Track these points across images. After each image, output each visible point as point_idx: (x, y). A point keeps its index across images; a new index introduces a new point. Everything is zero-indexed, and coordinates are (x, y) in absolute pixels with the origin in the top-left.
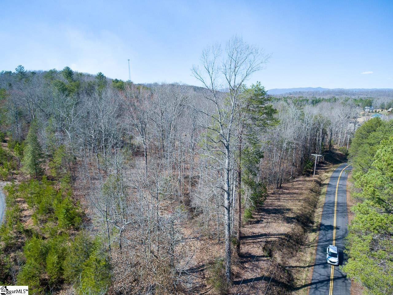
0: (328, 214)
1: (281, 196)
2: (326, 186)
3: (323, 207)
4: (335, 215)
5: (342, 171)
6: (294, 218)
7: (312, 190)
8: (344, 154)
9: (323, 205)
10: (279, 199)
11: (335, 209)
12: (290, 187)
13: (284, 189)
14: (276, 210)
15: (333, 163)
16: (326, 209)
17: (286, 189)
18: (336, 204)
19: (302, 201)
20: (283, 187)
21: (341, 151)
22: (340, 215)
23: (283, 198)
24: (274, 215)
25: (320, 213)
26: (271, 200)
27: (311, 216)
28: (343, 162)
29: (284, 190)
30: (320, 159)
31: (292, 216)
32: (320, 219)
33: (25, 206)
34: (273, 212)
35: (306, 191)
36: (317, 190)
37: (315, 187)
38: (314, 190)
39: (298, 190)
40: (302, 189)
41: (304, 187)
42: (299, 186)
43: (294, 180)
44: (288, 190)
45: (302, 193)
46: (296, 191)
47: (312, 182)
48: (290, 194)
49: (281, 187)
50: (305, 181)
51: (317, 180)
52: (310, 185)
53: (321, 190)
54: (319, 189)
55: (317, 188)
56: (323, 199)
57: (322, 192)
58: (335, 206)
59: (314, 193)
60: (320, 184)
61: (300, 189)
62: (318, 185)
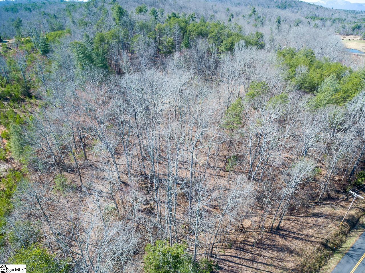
1: (264, 252)
7: (325, 245)
12: (294, 233)
13: (280, 235)
17: (283, 237)
20: (283, 230)
23: (261, 259)
26: (238, 261)
29: (278, 238)
35: (312, 248)
36: (337, 242)
37: (336, 236)
38: (329, 244)
39: (301, 242)
40: (309, 241)
41: (316, 235)
42: (310, 230)
43: (318, 210)
44: (285, 239)
45: (302, 250)
46: (295, 244)
47: (341, 221)
48: (282, 249)
49: (279, 228)
50: (332, 217)
51: (354, 217)
52: (332, 230)
53: (344, 242)
54: (341, 240)
55: (340, 237)
56: (332, 266)
57: (344, 246)
59: (325, 251)
60: (354, 224)
61: (307, 239)
62: (349, 227)
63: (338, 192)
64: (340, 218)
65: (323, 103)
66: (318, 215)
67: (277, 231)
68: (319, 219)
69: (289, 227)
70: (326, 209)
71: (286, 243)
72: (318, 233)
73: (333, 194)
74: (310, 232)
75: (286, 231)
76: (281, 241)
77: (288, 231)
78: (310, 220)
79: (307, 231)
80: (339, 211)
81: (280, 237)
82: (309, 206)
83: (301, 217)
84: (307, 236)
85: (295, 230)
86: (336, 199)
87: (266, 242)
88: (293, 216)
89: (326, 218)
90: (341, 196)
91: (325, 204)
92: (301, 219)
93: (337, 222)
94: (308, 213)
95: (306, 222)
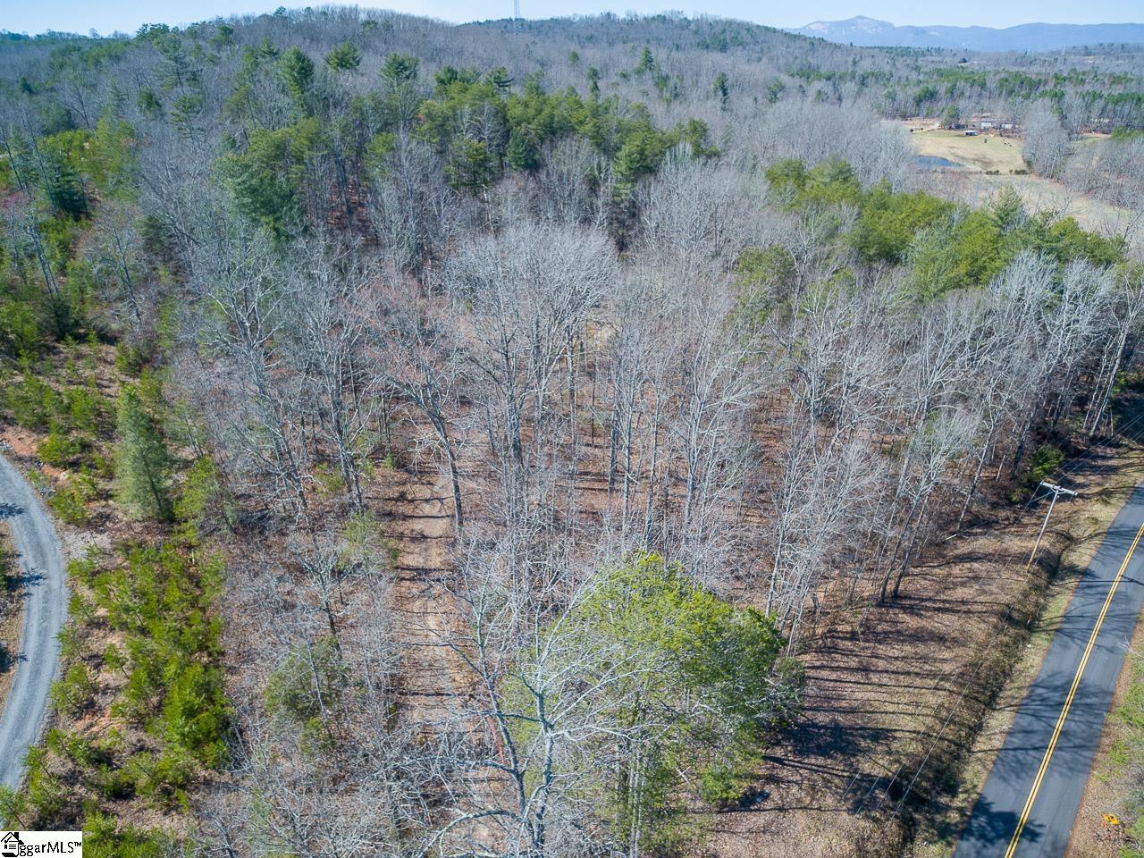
0: (1015, 762)
1: (882, 649)
2: (1072, 582)
3: (1020, 708)
4: (1047, 756)
6: (884, 783)
7: (1010, 619)
9: (1025, 693)
10: (866, 670)
11: (1059, 724)
12: (930, 599)
13: (904, 609)
14: (837, 730)
16: (1026, 721)
17: (911, 610)
18: (1070, 699)
19: (947, 685)
20: (906, 597)
22: (1066, 762)
23: (881, 664)
24: (821, 761)
25: (997, 742)
26: (834, 676)
27: (957, 757)
29: (903, 616)
30: (1097, 429)
31: (878, 772)
32: (984, 776)
34: (819, 747)
35: (983, 626)
36: (1031, 608)
37: (1025, 595)
38: (1015, 615)
39: (954, 618)
40: (969, 612)
41: (982, 598)
42: (966, 590)
43: (964, 548)
44: (917, 615)
45: (965, 633)
46: (945, 623)
47: (1026, 564)
48: (917, 637)
49: (896, 595)
50: (1002, 558)
51: (1048, 552)
52: (1011, 585)
53: (1044, 608)
54: (1037, 604)
55: (1033, 598)
56: (1035, 659)
57: (1046, 616)
58: (1066, 708)
59: (1012, 631)
60: (1052, 569)
61: (964, 608)
62: (1044, 575)
63: (994, 506)
64: (1023, 558)
65: (933, 288)
66: (970, 557)
67: (893, 600)
68: (976, 565)
69: (917, 590)
70: (983, 543)
71: (924, 623)
72: (984, 592)
73: (985, 511)
75: (914, 599)
76: (910, 622)
77: (918, 599)
78: (956, 570)
79: (960, 593)
80: (1014, 544)
81: (905, 613)
82: (944, 543)
83: (934, 567)
84: (963, 602)
85: (931, 594)
86: (993, 522)
87: (879, 628)
88: (915, 567)
89: (990, 561)
90: (1002, 514)
91: (976, 534)
92: (937, 571)
93: (1018, 567)
94: (944, 557)
95: (949, 575)
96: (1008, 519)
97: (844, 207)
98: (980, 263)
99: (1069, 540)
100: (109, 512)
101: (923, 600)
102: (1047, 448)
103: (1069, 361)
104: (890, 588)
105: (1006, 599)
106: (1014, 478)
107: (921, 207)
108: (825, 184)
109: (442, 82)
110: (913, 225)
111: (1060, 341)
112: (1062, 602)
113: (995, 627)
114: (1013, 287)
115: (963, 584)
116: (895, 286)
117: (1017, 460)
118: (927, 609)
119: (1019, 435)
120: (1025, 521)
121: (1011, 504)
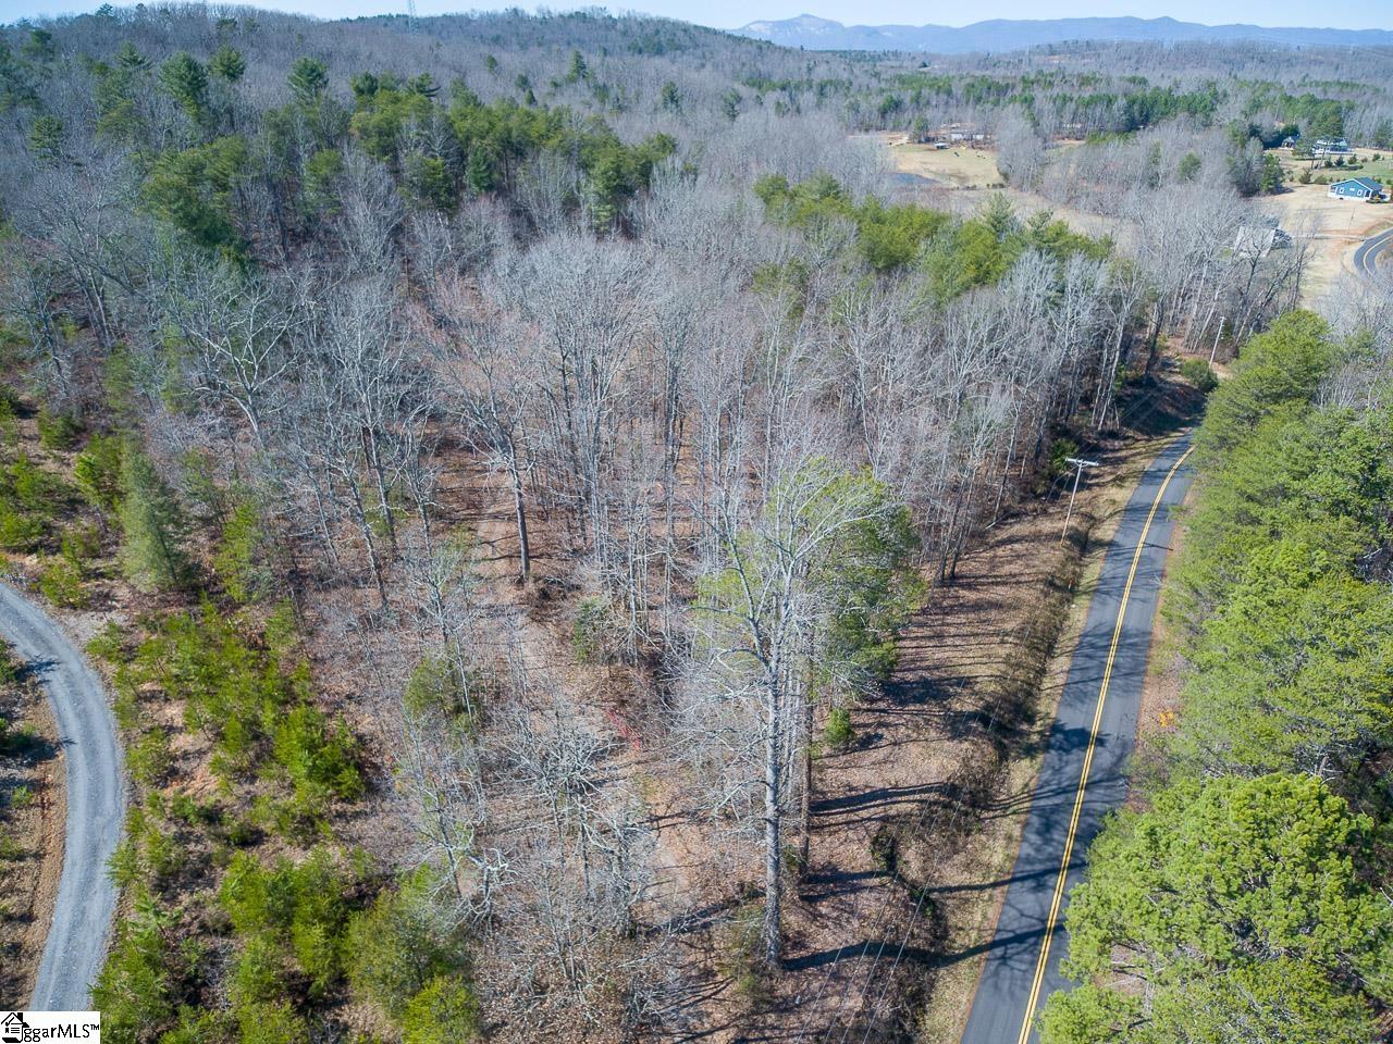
0: (1079, 690)
1: (949, 619)
2: (1101, 553)
3: (1073, 654)
4: (1105, 684)
5: (1171, 474)
6: (973, 716)
7: (1051, 584)
8: (1196, 387)
9: (1076, 641)
10: (940, 636)
11: (1110, 661)
12: (983, 576)
13: (962, 586)
14: (925, 683)
15: (1148, 434)
16: (1081, 661)
17: (969, 587)
18: (1115, 641)
19: (1010, 640)
20: (962, 577)
21: (1185, 374)
22: (1120, 687)
23: (953, 630)
24: (918, 707)
25: (1061, 679)
26: (914, 644)
27: (1029, 694)
28: (1185, 424)
29: (962, 592)
30: (1104, 423)
31: (971, 709)
32: (1055, 705)
33: (174, 712)
34: (914, 697)
35: (1032, 591)
36: (1070, 576)
37: (1063, 565)
38: (1057, 582)
39: (1006, 588)
40: (1018, 583)
41: (1027, 571)
42: (1012, 566)
43: (1003, 535)
44: (975, 589)
45: (1018, 599)
46: (1000, 593)
47: (1059, 540)
48: (977, 607)
49: (954, 577)
50: (1036, 537)
51: (1077, 530)
52: (1050, 558)
53: (1081, 576)
54: (1074, 573)
55: (1070, 568)
56: (1080, 615)
57: (1083, 582)
58: (1113, 648)
59: (1057, 594)
60: (1083, 544)
61: (1013, 580)
62: (1076, 549)
63: (1023, 500)
64: (1057, 536)
66: (1010, 541)
67: (951, 580)
68: (1016, 546)
69: (971, 570)
70: (1018, 529)
71: (980, 595)
72: (1027, 566)
73: (1017, 507)
74: (1015, 568)
75: (970, 578)
76: (970, 596)
77: (973, 577)
78: (1000, 552)
79: (1007, 569)
80: (1046, 526)
81: (964, 589)
82: (985, 533)
83: (980, 552)
84: (1012, 576)
85: (984, 572)
86: (1024, 512)
87: (945, 604)
88: (964, 555)
89: (1028, 541)
90: (1030, 506)
91: (1011, 523)
92: (984, 554)
93: (1053, 544)
94: (987, 544)
95: (995, 556)
96: (1035, 510)
97: (844, 223)
98: (984, 268)
99: (1093, 521)
100: (106, 590)
101: (976, 578)
102: (1062, 441)
103: (1075, 356)
104: (948, 571)
105: (1048, 569)
106: (1036, 472)
107: (917, 221)
108: (815, 201)
109: (360, 91)
110: (912, 238)
111: (1067, 334)
112: (1094, 569)
113: (1042, 591)
114: (1020, 285)
115: (1010, 562)
116: (913, 292)
117: (1037, 457)
118: (983, 584)
119: (1036, 431)
120: (1051, 511)
121: (1037, 497)
